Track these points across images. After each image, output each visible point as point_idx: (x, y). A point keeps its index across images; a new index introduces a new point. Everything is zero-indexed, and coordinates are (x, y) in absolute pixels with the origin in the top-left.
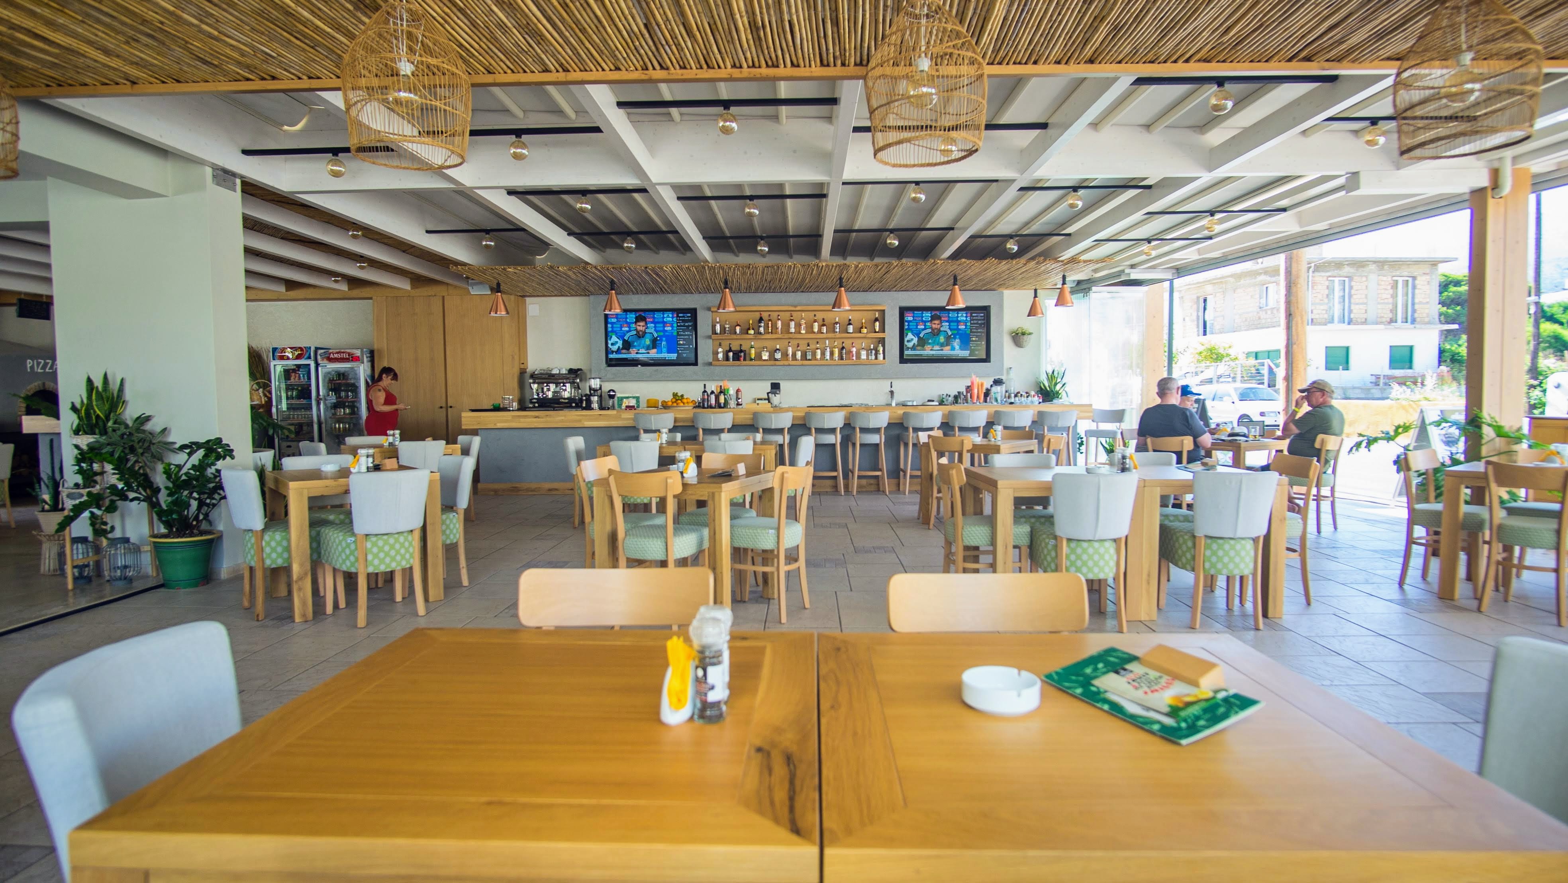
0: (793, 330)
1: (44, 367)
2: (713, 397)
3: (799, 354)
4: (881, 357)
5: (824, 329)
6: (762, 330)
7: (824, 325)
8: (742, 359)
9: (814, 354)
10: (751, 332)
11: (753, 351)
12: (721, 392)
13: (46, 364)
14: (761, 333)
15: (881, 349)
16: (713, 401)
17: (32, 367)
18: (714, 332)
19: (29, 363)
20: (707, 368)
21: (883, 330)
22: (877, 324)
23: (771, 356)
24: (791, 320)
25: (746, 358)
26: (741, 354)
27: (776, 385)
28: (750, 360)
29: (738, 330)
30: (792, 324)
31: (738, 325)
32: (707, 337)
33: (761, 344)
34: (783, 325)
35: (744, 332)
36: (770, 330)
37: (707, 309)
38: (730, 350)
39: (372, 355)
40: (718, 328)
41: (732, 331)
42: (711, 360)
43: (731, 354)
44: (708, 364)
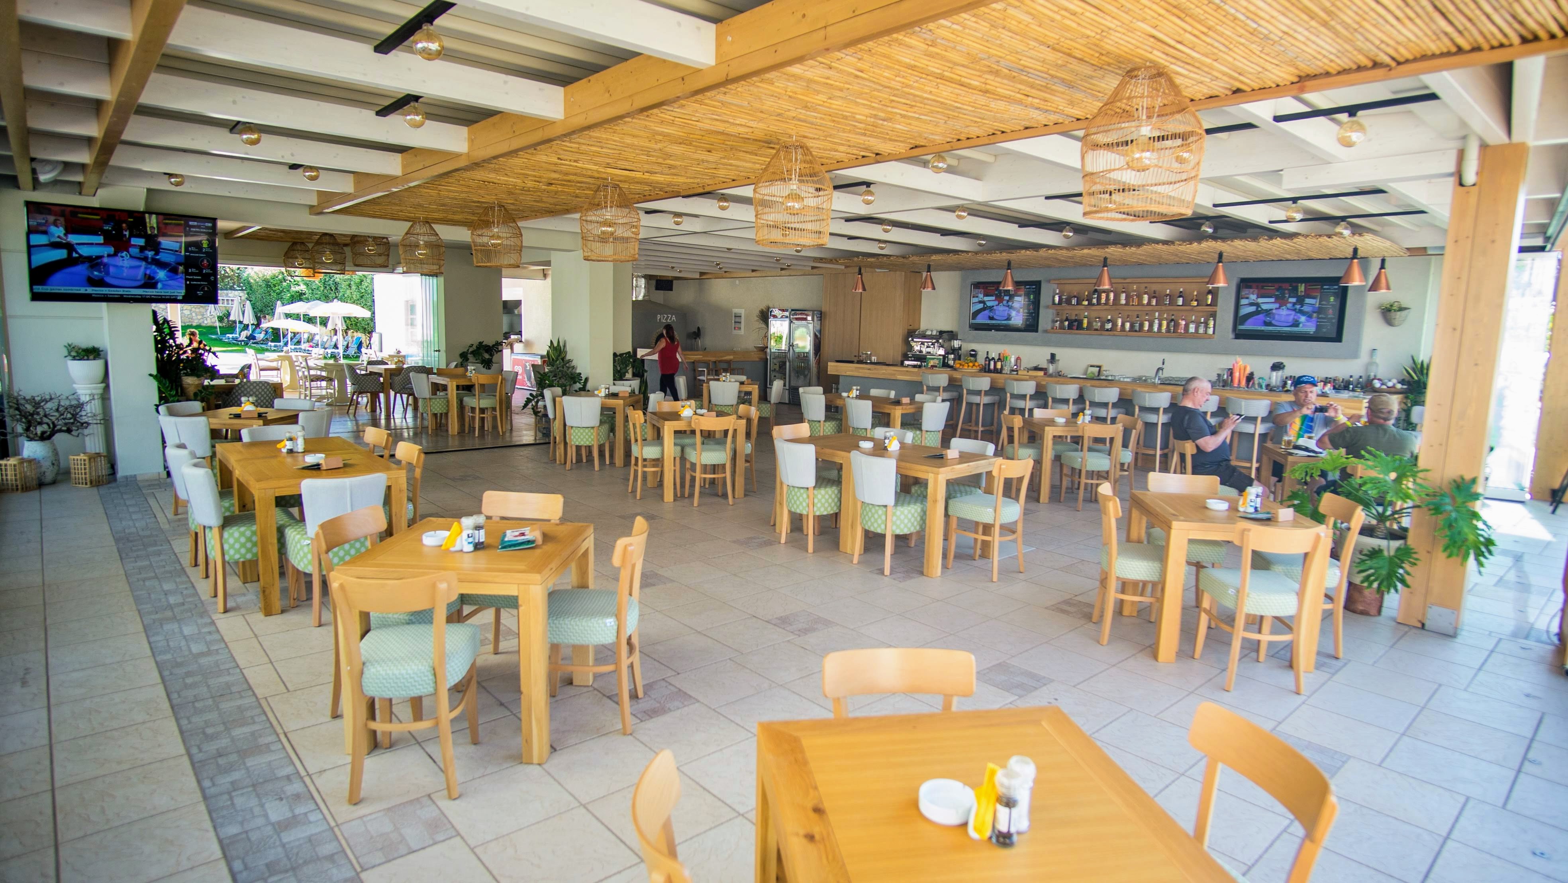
0: (1123, 302)
1: (666, 319)
2: (992, 363)
3: (1128, 325)
4: (1210, 331)
5: (1154, 302)
6: (1095, 301)
7: (1154, 297)
8: (1075, 327)
9: (1141, 326)
10: (1086, 303)
11: (1085, 321)
12: (999, 359)
14: (1094, 305)
15: (1211, 323)
16: (992, 367)
18: (1054, 303)
19: (655, 316)
20: (1045, 334)
21: (1214, 303)
22: (1210, 297)
23: (1102, 326)
24: (1123, 292)
25: (1080, 327)
26: (1076, 324)
27: (1053, 356)
28: (1083, 329)
29: (1074, 301)
30: (1123, 296)
31: (1075, 297)
32: (1047, 307)
33: (1094, 314)
34: (1115, 296)
35: (1079, 303)
36: (1103, 301)
37: (1049, 281)
38: (1067, 320)
39: (821, 316)
40: (1057, 299)
41: (1068, 302)
42: (1049, 328)
43: (1066, 323)
44: (1046, 331)
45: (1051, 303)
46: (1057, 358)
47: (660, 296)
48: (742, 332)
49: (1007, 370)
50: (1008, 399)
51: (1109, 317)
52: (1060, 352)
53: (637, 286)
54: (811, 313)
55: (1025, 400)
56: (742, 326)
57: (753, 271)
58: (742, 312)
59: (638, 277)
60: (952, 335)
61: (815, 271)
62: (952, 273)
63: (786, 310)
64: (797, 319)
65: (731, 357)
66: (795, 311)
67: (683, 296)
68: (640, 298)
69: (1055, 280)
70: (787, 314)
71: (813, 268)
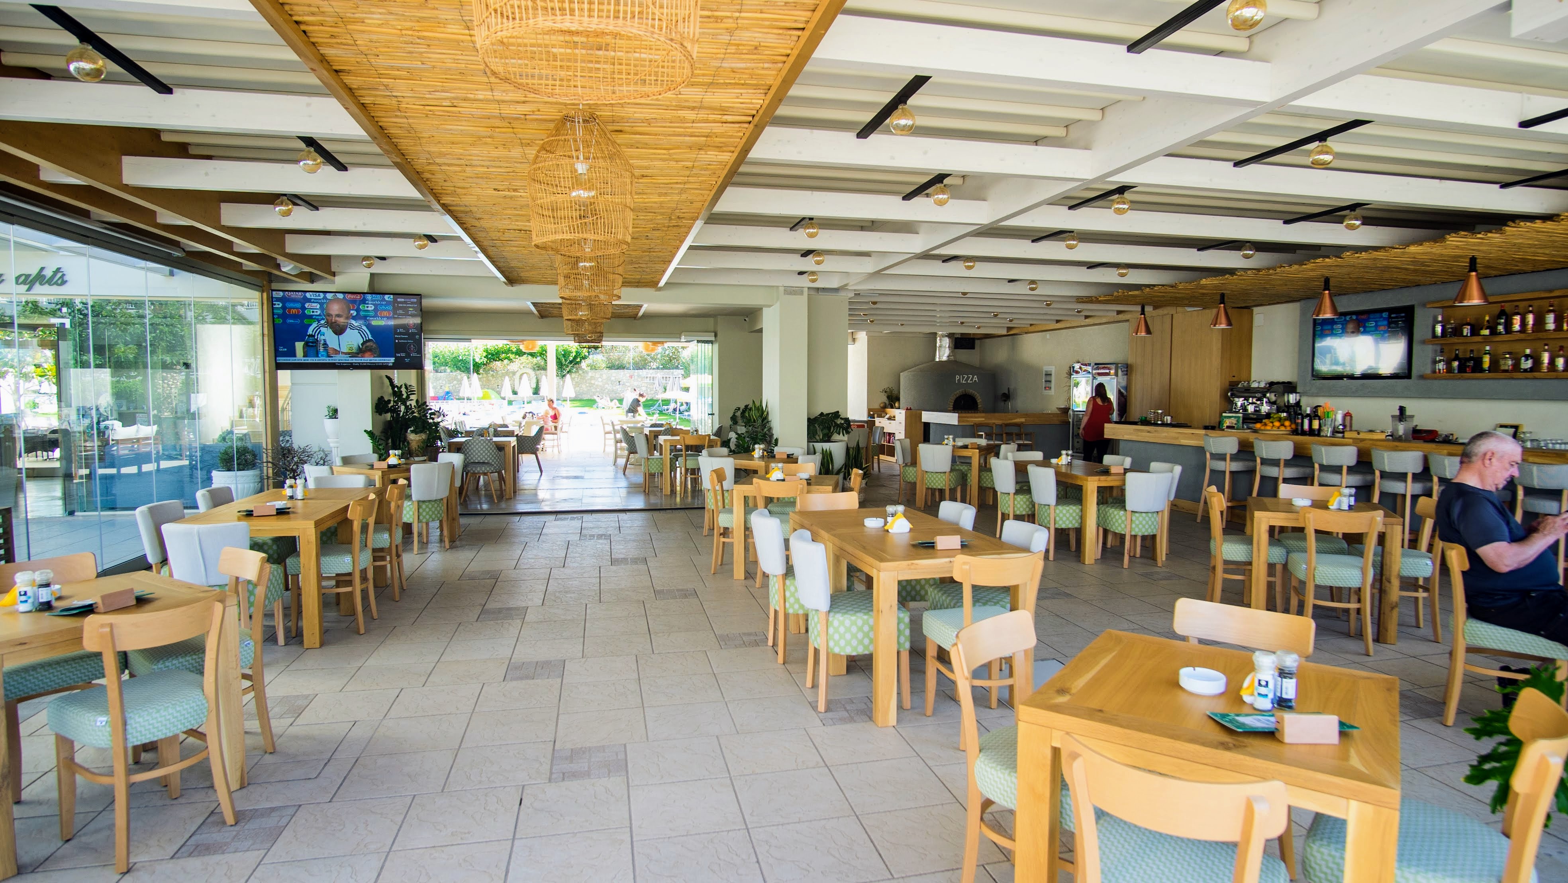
0: (1550, 326)
1: (967, 380)
2: (1306, 422)
3: (1560, 362)
6: (1501, 328)
8: (1470, 369)
10: (1486, 332)
11: (1486, 359)
12: (1316, 416)
13: (968, 378)
14: (1500, 333)
16: (1306, 426)
17: (959, 380)
18: (1434, 335)
19: (957, 378)
20: (1422, 382)
23: (1516, 367)
24: (1550, 311)
25: (1478, 367)
26: (1471, 363)
27: (1402, 409)
28: (1482, 370)
29: (1466, 331)
30: (1550, 318)
31: (1468, 324)
32: (1424, 342)
33: (1502, 348)
34: (1535, 320)
35: (1475, 332)
36: (1516, 327)
37: (1424, 305)
38: (1456, 358)
39: (1127, 369)
40: (1439, 329)
41: (1457, 332)
42: (1428, 371)
43: (1456, 364)
44: (1422, 377)
45: (1430, 335)
46: (1408, 413)
47: (964, 355)
48: (1052, 392)
49: (1328, 431)
50: (1317, 473)
51: (1528, 351)
52: (1413, 406)
53: (940, 347)
54: (1113, 366)
55: (1341, 474)
56: (1053, 385)
57: (1058, 321)
58: (1052, 369)
59: (943, 336)
60: (1290, 387)
61: (1121, 317)
62: (1290, 305)
63: (1089, 365)
64: (1100, 374)
65: (1023, 420)
66: (1098, 365)
67: (998, 355)
68: (945, 358)
69: (1433, 302)
70: (1089, 369)
71: (1119, 312)
